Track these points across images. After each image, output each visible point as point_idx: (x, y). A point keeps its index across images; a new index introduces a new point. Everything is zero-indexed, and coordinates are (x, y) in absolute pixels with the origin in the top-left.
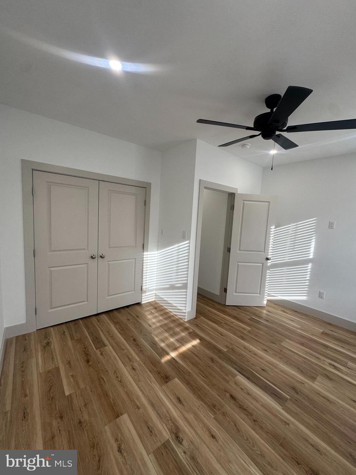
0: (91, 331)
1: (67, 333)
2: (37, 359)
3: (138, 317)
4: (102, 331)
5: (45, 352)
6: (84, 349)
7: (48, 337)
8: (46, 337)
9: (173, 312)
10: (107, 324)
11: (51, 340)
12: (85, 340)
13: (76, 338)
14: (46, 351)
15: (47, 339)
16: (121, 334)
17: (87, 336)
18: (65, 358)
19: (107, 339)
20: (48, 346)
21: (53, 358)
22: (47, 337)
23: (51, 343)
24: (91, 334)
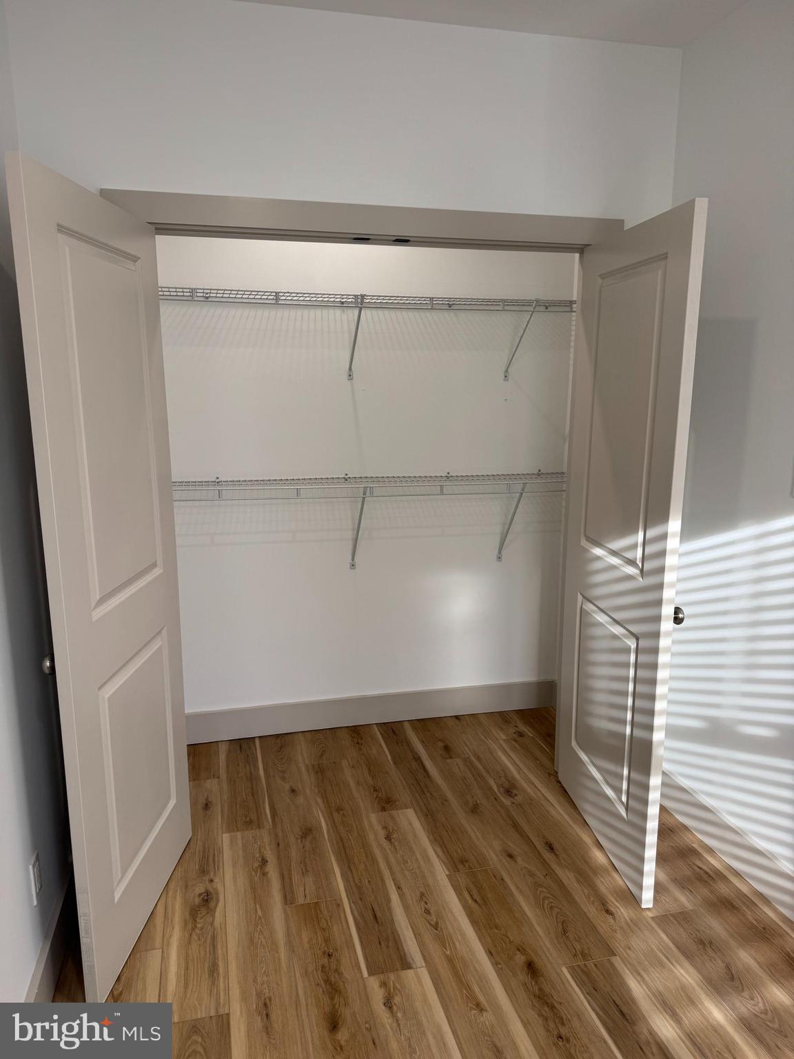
0: (356, 879)
1: (272, 870)
2: (164, 959)
3: (551, 848)
4: (399, 888)
5: (195, 937)
6: (325, 961)
7: (212, 874)
8: (203, 871)
9: (724, 856)
10: (419, 856)
11: (218, 884)
12: (331, 917)
13: (301, 900)
14: (197, 931)
15: (207, 878)
16: (474, 922)
17: (341, 899)
18: (255, 981)
19: (417, 935)
20: (204, 911)
21: (213, 970)
22: (208, 873)
23: (218, 901)
24: (357, 893)
